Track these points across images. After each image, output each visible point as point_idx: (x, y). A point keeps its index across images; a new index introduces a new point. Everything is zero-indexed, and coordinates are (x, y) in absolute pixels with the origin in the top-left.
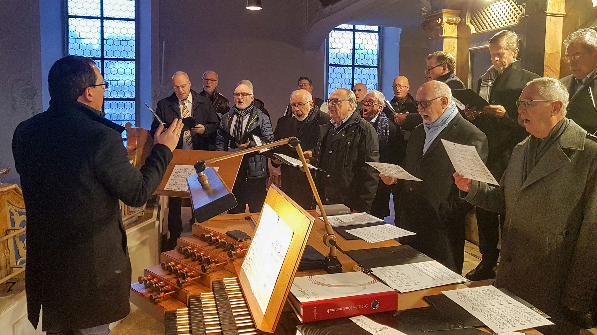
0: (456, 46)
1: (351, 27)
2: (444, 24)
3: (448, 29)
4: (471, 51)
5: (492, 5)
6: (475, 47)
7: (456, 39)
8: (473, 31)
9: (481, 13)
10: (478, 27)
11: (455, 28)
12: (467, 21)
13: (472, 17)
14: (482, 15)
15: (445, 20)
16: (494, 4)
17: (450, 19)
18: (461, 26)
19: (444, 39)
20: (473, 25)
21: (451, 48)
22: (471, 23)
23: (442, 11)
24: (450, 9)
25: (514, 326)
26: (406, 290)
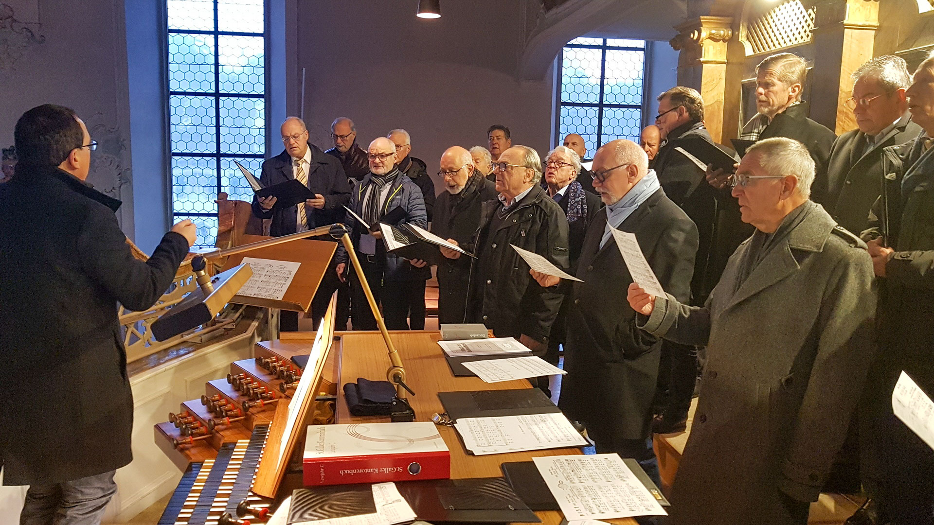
0: (724, 77)
1: (599, 41)
2: (702, 41)
3: (711, 48)
4: (743, 85)
5: (778, 9)
6: (751, 78)
7: (725, 65)
8: (749, 51)
9: (762, 22)
10: (757, 45)
11: (722, 47)
12: (740, 35)
13: (749, 29)
14: (764, 25)
15: (705, 34)
16: (781, 7)
17: (713, 32)
18: (732, 43)
19: (704, 65)
20: (750, 42)
21: (716, 80)
22: (748, 39)
23: (700, 19)
24: (714, 16)
25: (603, 513)
26: (485, 452)
